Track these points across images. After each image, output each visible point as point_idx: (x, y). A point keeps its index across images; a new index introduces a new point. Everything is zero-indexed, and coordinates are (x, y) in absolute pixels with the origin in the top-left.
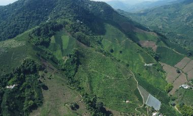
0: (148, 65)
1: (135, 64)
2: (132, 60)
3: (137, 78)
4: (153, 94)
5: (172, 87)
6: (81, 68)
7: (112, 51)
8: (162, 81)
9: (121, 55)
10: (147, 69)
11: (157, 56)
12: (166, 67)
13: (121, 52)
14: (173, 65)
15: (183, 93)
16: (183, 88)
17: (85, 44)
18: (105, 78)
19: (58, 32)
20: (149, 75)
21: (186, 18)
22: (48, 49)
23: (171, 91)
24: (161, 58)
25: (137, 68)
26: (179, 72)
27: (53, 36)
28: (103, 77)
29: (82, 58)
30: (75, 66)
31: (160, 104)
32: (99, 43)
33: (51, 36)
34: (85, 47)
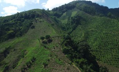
29: (84, 22)
34: (90, 16)
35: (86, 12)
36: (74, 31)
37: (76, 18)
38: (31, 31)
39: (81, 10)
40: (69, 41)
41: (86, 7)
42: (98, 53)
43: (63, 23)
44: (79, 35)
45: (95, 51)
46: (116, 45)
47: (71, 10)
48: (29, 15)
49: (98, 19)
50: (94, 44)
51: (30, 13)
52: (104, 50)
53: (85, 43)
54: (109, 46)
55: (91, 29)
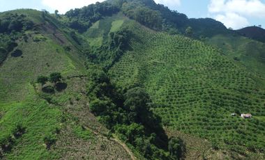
19: (109, 18)
27: (98, 22)
28: (176, 69)
34: (152, 32)
35: (143, 23)
36: (117, 64)
37: (121, 36)
38: (11, 62)
39: (131, 18)
40: (105, 87)
41: (142, 13)
42: (166, 111)
43: (91, 45)
44: (127, 74)
45: (160, 107)
46: (201, 94)
47: (111, 16)
48: (7, 24)
49: (167, 39)
50: (157, 92)
51: (9, 19)
52: (177, 103)
53: (139, 90)
54: (188, 96)
55: (152, 61)
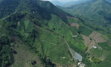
0: (74, 36)
1: (67, 36)
2: (66, 34)
3: (69, 44)
4: (78, 52)
5: (88, 47)
6: (36, 40)
7: (54, 29)
8: (82, 45)
9: (59, 31)
10: (74, 39)
11: (79, 31)
12: (84, 37)
13: (59, 30)
14: (88, 36)
15: (93, 51)
16: (94, 48)
17: (38, 26)
18: (51, 45)
19: (22, 19)
20: (75, 42)
21: (93, 10)
22: (16, 30)
23: (88, 50)
24: (81, 32)
25: (69, 38)
26: (91, 40)
27: (19, 22)
28: (50, 44)
29: (37, 34)
30: (33, 38)
31: (81, 57)
32: (47, 25)
33: (17, 21)
42: (51, 58)
44: (38, 46)
46: (57, 53)
54: (54, 54)
55: (43, 41)
